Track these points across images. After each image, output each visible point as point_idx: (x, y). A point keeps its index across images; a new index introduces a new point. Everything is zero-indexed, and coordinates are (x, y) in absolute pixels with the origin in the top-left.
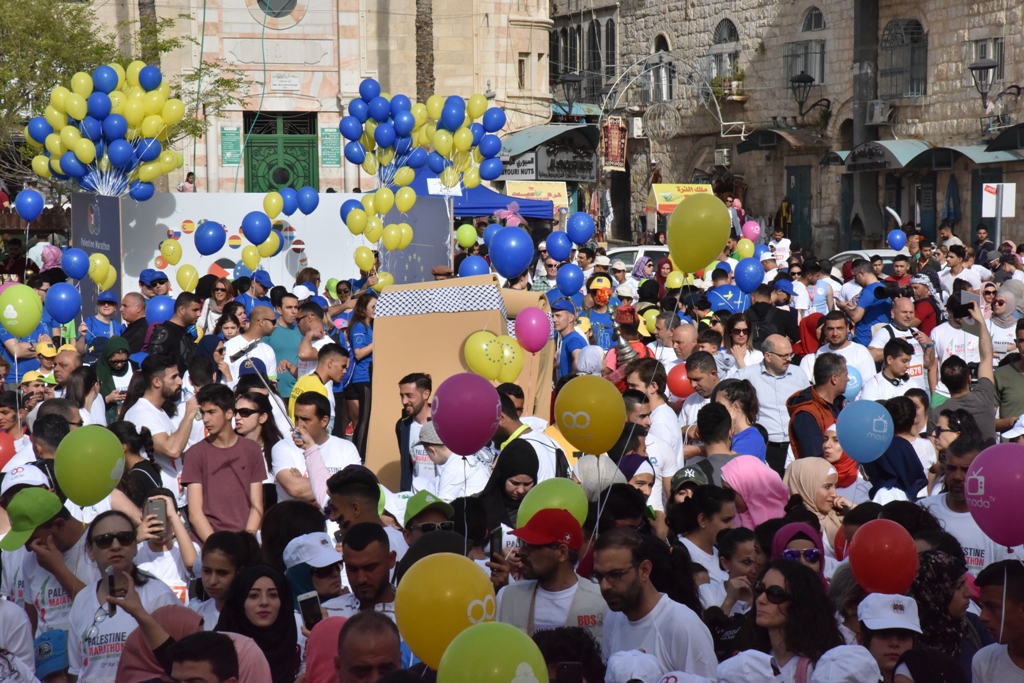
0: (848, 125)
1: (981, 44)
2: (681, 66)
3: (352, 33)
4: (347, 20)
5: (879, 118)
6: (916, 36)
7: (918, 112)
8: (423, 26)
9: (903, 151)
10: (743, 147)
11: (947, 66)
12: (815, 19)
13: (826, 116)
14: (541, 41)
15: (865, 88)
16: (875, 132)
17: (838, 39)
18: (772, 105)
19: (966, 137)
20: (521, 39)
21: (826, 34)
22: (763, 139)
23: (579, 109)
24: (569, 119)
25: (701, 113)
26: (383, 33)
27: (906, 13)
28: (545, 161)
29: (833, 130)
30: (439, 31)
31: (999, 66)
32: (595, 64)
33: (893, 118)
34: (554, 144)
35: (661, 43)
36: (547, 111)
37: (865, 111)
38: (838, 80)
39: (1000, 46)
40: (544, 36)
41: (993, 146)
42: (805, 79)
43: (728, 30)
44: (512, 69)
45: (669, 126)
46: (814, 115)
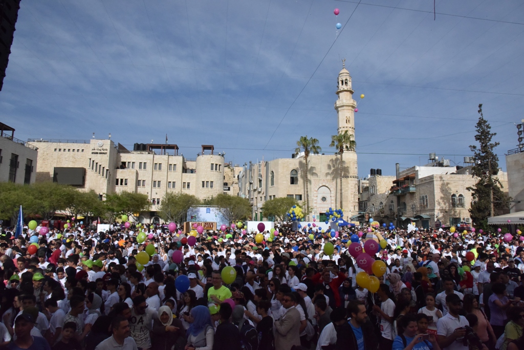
0: (397, 215)
1: (413, 205)
2: (376, 208)
3: (333, 203)
4: (332, 202)
5: (401, 214)
6: (405, 204)
7: (406, 214)
8: (341, 202)
9: (404, 218)
10: (384, 218)
11: (408, 208)
12: (392, 202)
13: (394, 214)
14: (357, 204)
15: (399, 210)
16: (401, 216)
17: (395, 204)
18: (387, 212)
19: (411, 217)
20: (354, 204)
21: (394, 204)
22: (386, 217)
23: (362, 213)
24: (361, 214)
25: (378, 213)
26: (336, 203)
27: (403, 201)
28: (357, 219)
29: (395, 216)
30: (343, 203)
31: (415, 208)
32: (365, 207)
33: (403, 214)
34: (359, 217)
35: (373, 205)
36: (358, 213)
37: (399, 213)
38: (395, 209)
39: (415, 206)
40: (357, 203)
41: (415, 218)
42: (391, 209)
43: (381, 203)
44: (353, 208)
45: (374, 215)
46: (393, 214)
